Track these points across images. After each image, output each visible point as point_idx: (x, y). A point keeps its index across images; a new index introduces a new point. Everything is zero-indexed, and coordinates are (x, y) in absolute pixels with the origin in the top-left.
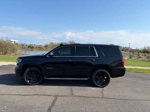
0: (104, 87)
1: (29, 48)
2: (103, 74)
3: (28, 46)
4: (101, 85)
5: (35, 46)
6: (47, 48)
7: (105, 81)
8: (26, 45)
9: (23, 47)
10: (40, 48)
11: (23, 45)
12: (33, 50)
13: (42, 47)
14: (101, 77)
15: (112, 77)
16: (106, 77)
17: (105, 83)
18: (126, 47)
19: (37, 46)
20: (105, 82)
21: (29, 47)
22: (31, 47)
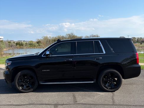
0: (114, 91)
1: (18, 46)
2: (113, 75)
3: (16, 42)
4: (111, 89)
5: (24, 43)
6: (40, 44)
7: (115, 83)
8: (14, 42)
9: (10, 45)
10: (31, 45)
11: (9, 42)
12: (23, 48)
13: (34, 43)
14: (110, 79)
15: (124, 78)
16: (116, 79)
17: (115, 87)
18: (141, 38)
19: (27, 42)
20: (115, 85)
21: (17, 44)
22: (20, 45)
